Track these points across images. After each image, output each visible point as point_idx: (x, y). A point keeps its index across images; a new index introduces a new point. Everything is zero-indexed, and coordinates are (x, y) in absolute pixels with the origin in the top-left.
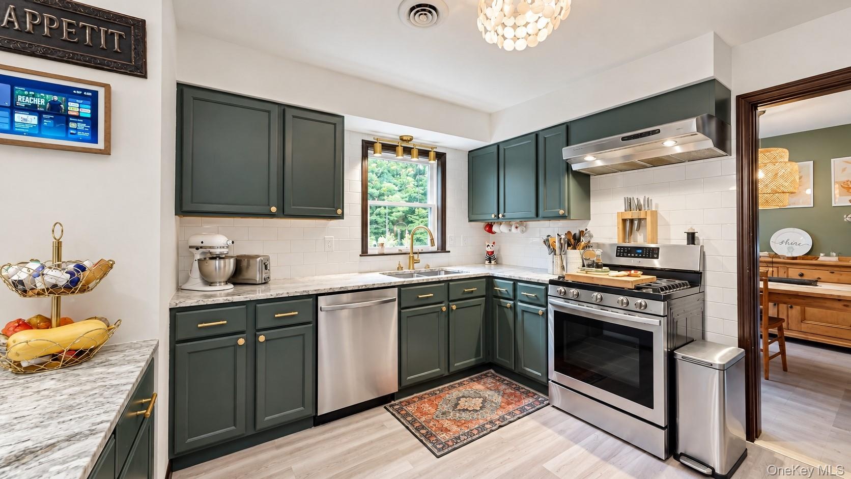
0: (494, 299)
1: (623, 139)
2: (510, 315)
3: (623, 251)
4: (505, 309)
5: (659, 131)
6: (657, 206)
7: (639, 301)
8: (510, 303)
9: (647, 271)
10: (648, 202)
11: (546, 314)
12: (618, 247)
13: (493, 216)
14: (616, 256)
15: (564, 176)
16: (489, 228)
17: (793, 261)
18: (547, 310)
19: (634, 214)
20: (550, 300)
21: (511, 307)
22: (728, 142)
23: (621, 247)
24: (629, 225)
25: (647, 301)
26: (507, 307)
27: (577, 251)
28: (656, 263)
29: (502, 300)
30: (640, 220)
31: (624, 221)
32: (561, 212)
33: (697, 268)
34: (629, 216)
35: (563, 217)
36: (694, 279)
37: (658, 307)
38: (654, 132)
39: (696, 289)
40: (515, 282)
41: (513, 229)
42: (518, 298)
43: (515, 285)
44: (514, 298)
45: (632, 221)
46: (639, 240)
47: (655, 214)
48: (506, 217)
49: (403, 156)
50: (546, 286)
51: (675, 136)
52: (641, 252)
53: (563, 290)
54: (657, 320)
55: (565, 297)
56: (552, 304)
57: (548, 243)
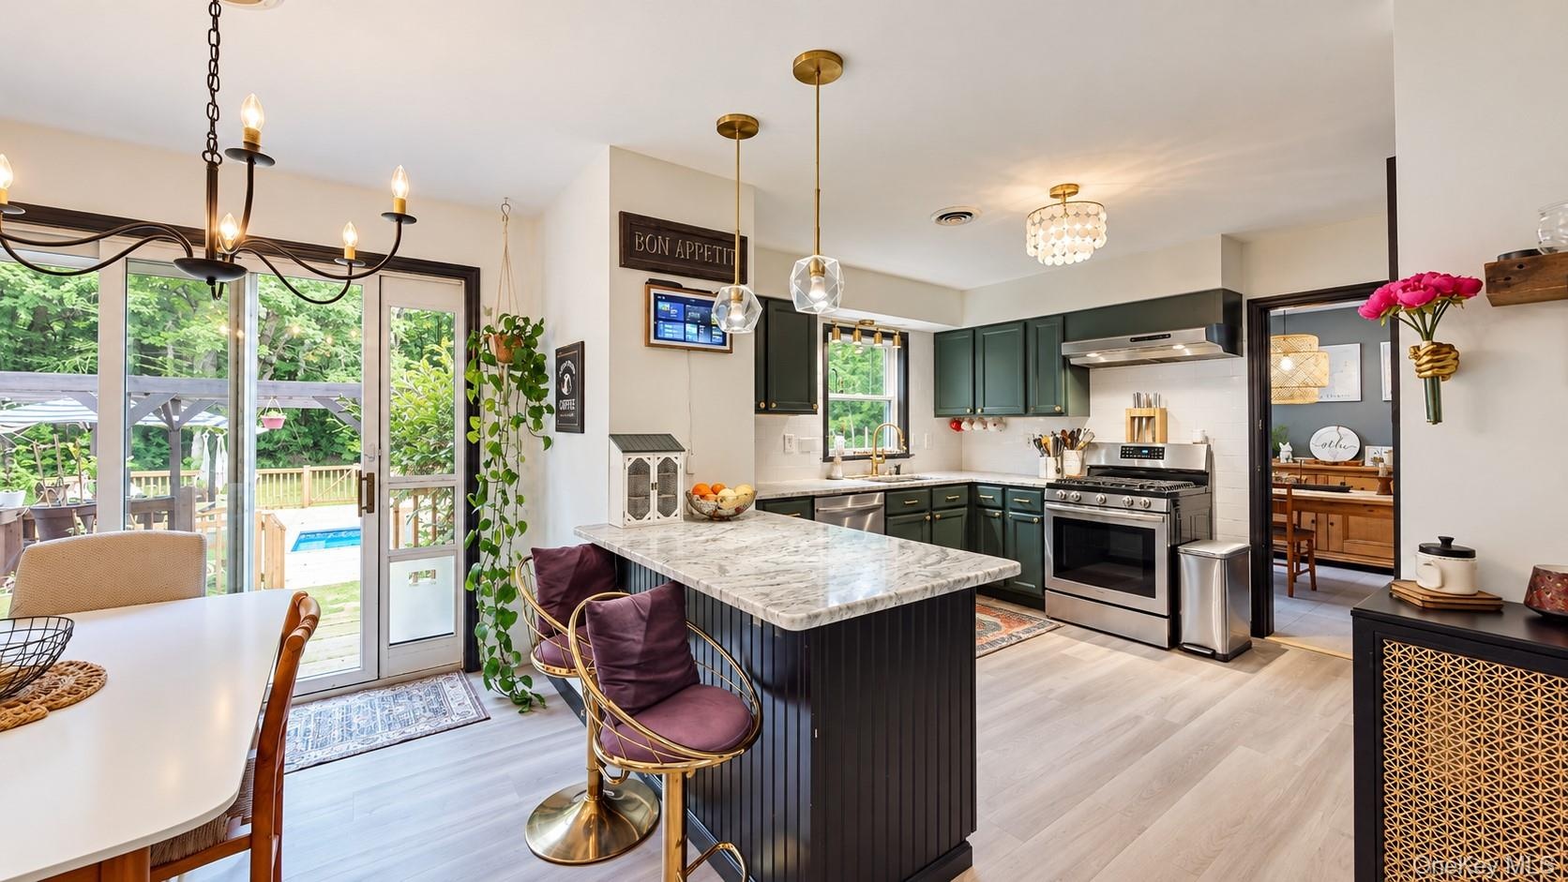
0: (979, 509)
1: (1132, 340)
2: (997, 524)
3: (1126, 452)
4: (992, 519)
5: (1169, 336)
6: (1166, 402)
7: (1143, 499)
8: (997, 513)
10: (1158, 398)
11: (1042, 521)
12: (1123, 447)
13: (968, 411)
14: (1122, 458)
15: (1060, 371)
16: (957, 425)
17: (1332, 468)
18: (1043, 518)
19: (1145, 412)
20: (1047, 505)
21: (999, 517)
22: (1239, 344)
23: (1127, 448)
24: (1138, 423)
25: (1151, 499)
26: (995, 518)
27: (1074, 451)
28: (1161, 464)
29: (988, 510)
30: (1149, 418)
31: (1133, 418)
32: (1058, 409)
33: (1204, 469)
34: (1138, 413)
35: (1060, 414)
36: (1201, 479)
37: (1162, 504)
38: (1164, 337)
39: (1202, 489)
40: (1005, 488)
41: (990, 426)
42: (1009, 505)
43: (1004, 491)
44: (1003, 508)
45: (1140, 419)
46: (1147, 440)
47: (1164, 413)
48: (985, 412)
49: (860, 340)
50: (1042, 490)
51: (1186, 342)
52: (1146, 452)
53: (1064, 493)
54: (1160, 517)
55: (1065, 501)
56: (1049, 509)
57: (1039, 443)
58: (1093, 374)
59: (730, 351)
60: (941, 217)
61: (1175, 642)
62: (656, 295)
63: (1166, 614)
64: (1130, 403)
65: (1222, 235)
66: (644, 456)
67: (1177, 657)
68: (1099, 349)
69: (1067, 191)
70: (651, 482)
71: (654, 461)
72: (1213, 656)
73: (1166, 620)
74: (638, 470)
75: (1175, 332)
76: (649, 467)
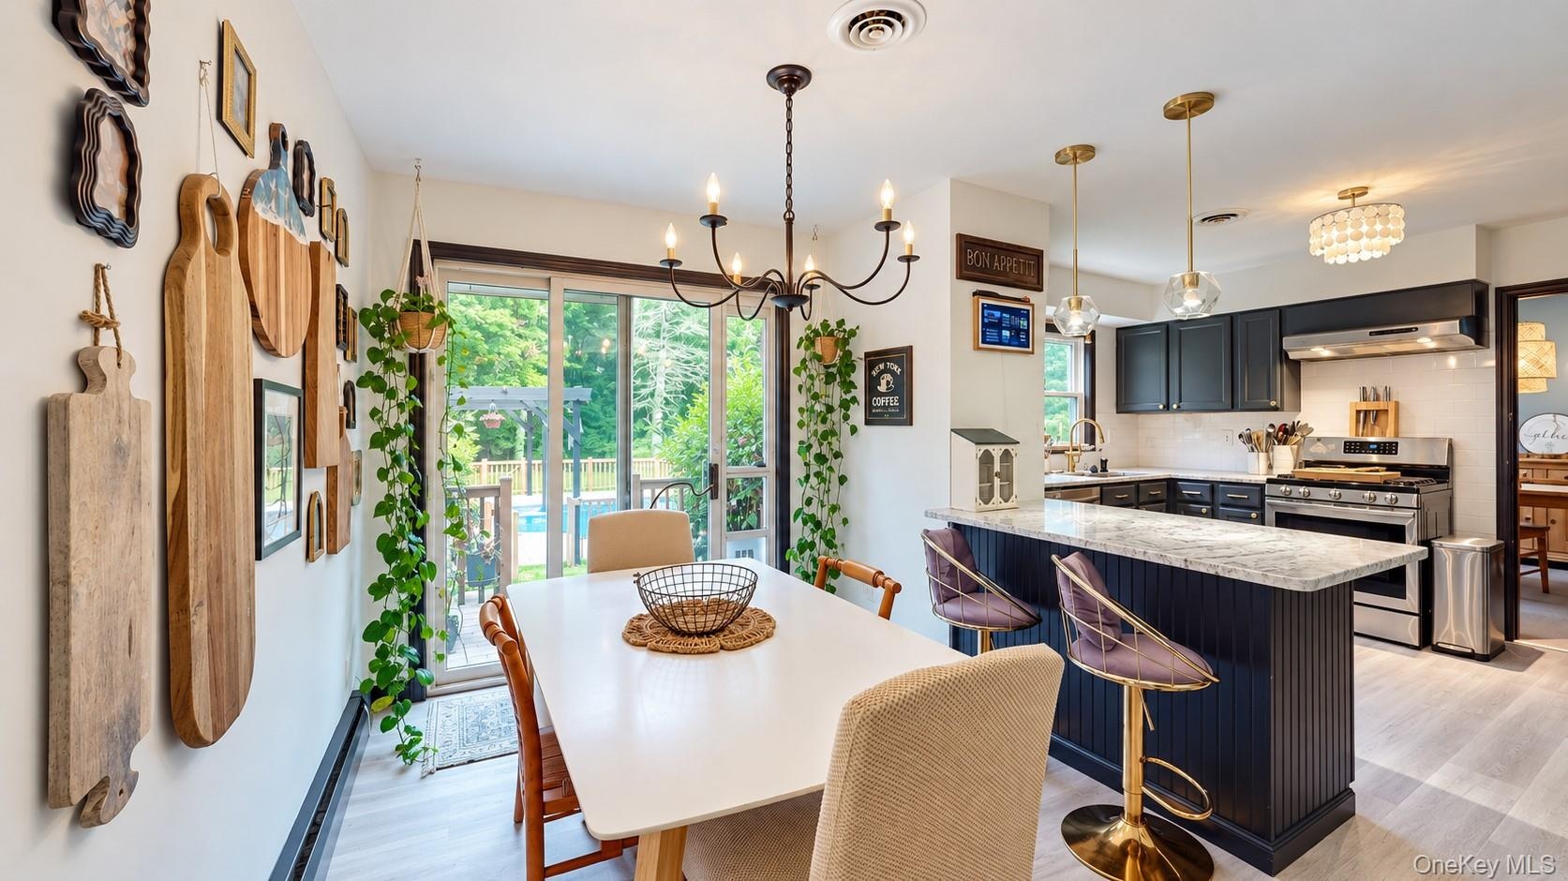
0: (1180, 504)
1: (1371, 334)
3: (1350, 447)
5: (1417, 329)
6: (1400, 395)
7: (1388, 494)
8: (1205, 508)
9: (1391, 467)
10: (1388, 391)
11: (1262, 517)
12: (1345, 443)
13: (1161, 407)
14: (1345, 452)
15: (1275, 366)
18: (1263, 514)
19: (1371, 406)
20: (1269, 501)
21: (1206, 512)
22: (1487, 335)
23: (1351, 442)
24: (1365, 417)
25: (1398, 494)
27: (1288, 447)
28: (1398, 459)
29: (1192, 505)
30: (1377, 412)
31: (1358, 412)
32: (1273, 403)
33: (1444, 462)
34: (1364, 406)
35: (1276, 409)
36: (1441, 474)
37: (1413, 500)
38: (1410, 330)
39: (1444, 486)
40: (1213, 483)
42: (1220, 500)
43: (1213, 487)
44: (1213, 504)
45: (1366, 412)
46: (1376, 435)
47: (1397, 406)
48: (1182, 408)
50: (1262, 487)
51: (1429, 335)
52: (1375, 446)
53: (1288, 489)
54: (1411, 513)
55: (1287, 497)
56: (1270, 504)
57: (1248, 438)
58: (1304, 368)
59: (1033, 353)
60: (1204, 220)
61: (1427, 640)
62: (983, 304)
63: (1417, 612)
64: (1355, 397)
65: (1477, 226)
66: (990, 448)
67: (1429, 658)
68: (1324, 344)
69: (1356, 193)
70: (995, 471)
71: (997, 451)
72: (1471, 656)
73: (1417, 618)
74: (986, 460)
75: (1425, 325)
76: (993, 457)
